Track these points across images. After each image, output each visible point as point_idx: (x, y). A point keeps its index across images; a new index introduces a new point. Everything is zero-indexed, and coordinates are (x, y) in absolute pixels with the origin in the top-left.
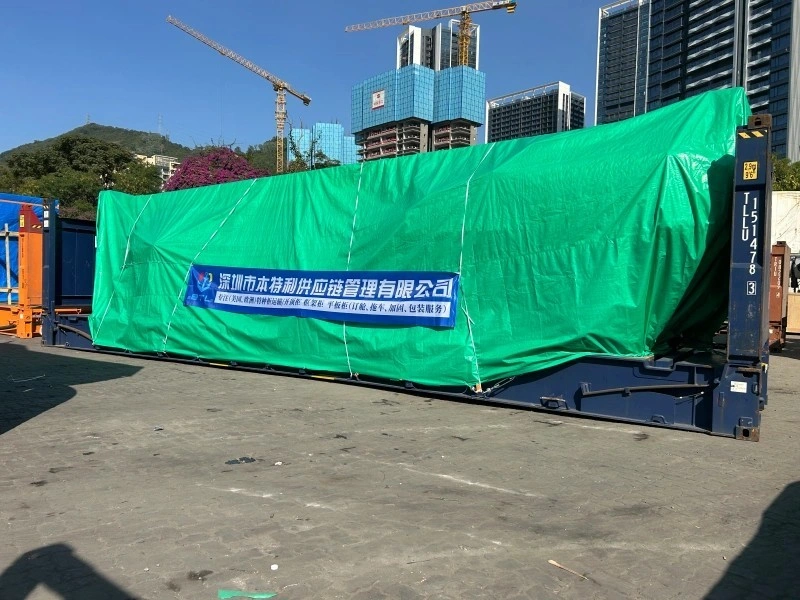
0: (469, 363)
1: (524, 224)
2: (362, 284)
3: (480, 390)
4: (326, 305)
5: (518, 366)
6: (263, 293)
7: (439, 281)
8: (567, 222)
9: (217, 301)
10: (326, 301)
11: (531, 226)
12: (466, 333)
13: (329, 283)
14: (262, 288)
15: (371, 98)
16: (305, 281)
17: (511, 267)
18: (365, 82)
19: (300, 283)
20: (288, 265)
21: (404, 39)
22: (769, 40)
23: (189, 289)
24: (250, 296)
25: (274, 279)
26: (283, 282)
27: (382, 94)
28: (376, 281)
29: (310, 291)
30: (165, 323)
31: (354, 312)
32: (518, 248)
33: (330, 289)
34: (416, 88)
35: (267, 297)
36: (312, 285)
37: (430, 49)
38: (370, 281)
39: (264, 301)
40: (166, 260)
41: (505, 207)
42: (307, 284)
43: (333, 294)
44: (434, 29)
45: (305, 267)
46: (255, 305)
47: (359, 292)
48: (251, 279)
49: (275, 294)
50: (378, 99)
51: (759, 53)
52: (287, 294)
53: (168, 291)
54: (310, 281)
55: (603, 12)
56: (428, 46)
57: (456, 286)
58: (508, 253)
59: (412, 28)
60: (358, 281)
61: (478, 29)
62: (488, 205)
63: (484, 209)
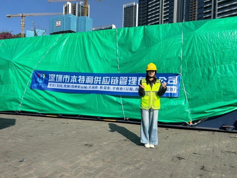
0: (187, 112)
1: (213, 53)
2: (128, 79)
3: (191, 124)
4: (112, 89)
5: (211, 113)
6: (75, 83)
7: (169, 77)
8: (234, 52)
9: (49, 87)
10: (112, 87)
11: (216, 54)
12: (184, 100)
13: (111, 79)
14: (73, 81)
15: (56, 23)
16: (98, 78)
17: (206, 71)
18: (54, 17)
19: (95, 78)
20: (85, 70)
21: (65, 6)
22: (168, 18)
23: (32, 82)
24: (67, 84)
25: (80, 77)
26: (85, 78)
27: (60, 22)
28: (136, 77)
29: (101, 82)
30: (20, 97)
31: (127, 91)
32: (210, 63)
33: (112, 81)
34: (71, 21)
35: (78, 85)
36: (102, 80)
37: (74, 10)
38: (133, 77)
39: (76, 87)
40: (19, 68)
41: (203, 46)
42: (99, 79)
43: (114, 84)
44: (75, 4)
45: (95, 71)
46: (71, 88)
47: (128, 82)
48: (67, 77)
49: (82, 84)
50: (58, 23)
51: (166, 22)
52: (89, 84)
53: (21, 82)
54: (100, 78)
55: (124, 6)
56: (73, 9)
57: (179, 80)
58: (205, 65)
59: (68, 3)
60: (127, 78)
61: (89, 6)
62: (193, 45)
63: (192, 47)
